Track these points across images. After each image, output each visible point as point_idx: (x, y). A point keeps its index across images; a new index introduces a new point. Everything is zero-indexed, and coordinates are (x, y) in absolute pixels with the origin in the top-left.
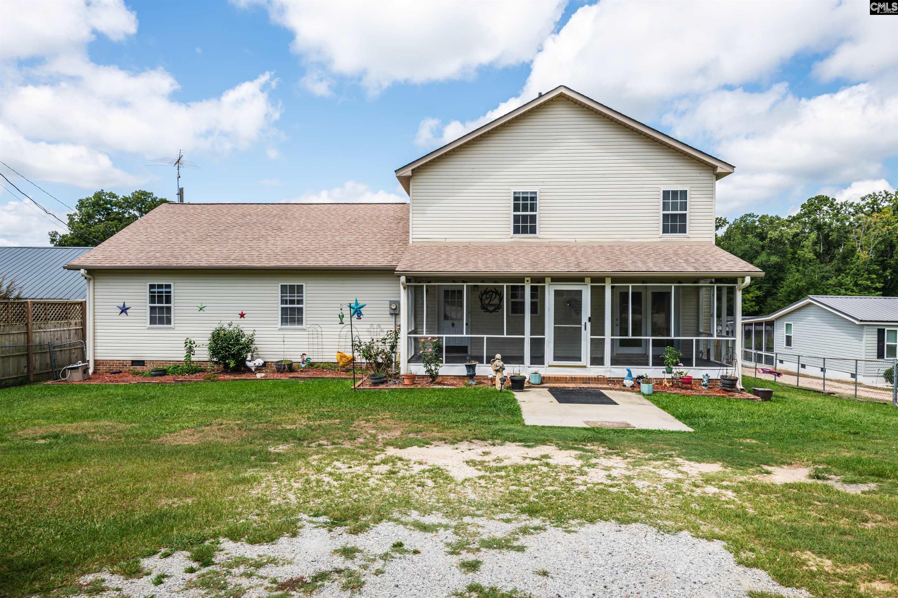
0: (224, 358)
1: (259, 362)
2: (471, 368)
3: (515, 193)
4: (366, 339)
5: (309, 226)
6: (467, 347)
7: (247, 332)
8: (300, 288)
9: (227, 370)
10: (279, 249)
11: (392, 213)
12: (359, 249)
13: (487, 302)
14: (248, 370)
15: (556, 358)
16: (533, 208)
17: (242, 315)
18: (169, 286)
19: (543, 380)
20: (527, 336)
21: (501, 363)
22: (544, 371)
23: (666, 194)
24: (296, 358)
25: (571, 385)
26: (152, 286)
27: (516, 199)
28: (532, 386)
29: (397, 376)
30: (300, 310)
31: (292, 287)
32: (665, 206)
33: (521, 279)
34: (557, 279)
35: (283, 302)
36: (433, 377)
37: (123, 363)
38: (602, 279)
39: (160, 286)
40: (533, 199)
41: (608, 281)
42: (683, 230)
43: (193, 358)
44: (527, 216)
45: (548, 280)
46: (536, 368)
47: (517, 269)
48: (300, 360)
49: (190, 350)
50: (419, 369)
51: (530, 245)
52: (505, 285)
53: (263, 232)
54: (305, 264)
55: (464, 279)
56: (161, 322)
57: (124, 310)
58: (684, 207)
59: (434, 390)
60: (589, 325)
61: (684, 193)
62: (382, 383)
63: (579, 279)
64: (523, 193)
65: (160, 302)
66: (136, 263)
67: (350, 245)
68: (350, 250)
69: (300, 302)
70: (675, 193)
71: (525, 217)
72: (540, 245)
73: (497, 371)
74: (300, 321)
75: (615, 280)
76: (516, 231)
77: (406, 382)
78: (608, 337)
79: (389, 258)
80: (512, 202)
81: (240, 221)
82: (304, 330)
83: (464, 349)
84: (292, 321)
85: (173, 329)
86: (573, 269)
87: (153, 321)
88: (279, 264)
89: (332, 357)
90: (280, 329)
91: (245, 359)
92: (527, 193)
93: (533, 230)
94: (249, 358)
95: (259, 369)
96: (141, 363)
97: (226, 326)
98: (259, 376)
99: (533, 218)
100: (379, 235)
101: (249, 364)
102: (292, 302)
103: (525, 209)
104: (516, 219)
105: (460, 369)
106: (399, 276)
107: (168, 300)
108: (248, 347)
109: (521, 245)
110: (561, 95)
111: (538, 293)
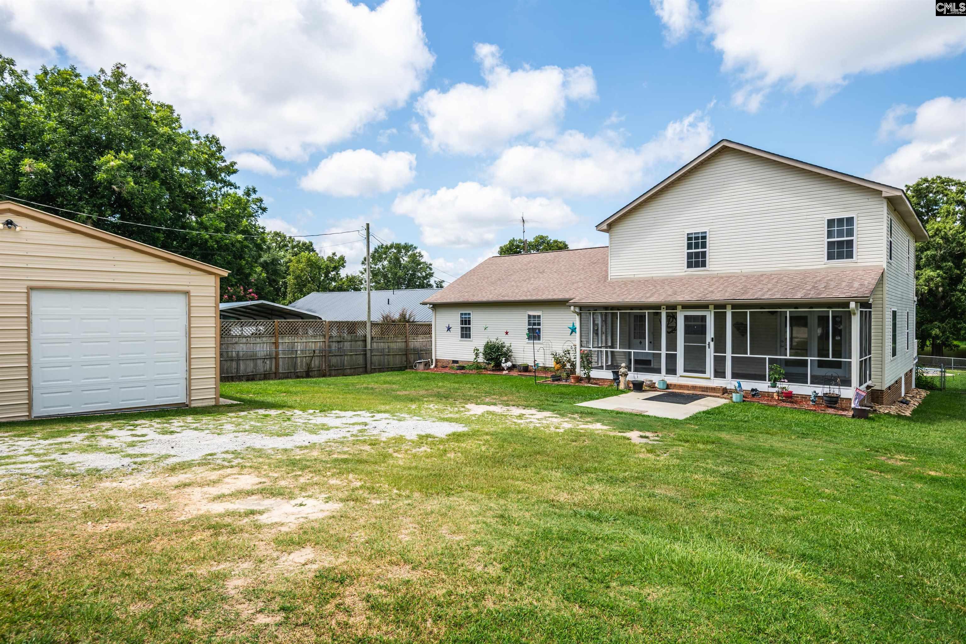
0: (489, 360)
1: (510, 364)
3: (688, 234)
6: (650, 361)
7: (508, 344)
8: (539, 315)
14: (501, 369)
15: (685, 371)
16: (704, 245)
17: (507, 333)
18: (469, 314)
20: (664, 352)
21: (624, 370)
22: (673, 379)
23: (831, 223)
24: (531, 363)
25: (686, 392)
26: (462, 314)
27: (689, 239)
29: (567, 378)
30: (539, 330)
32: (830, 234)
33: (659, 307)
34: (686, 306)
35: (529, 324)
36: (589, 379)
37: (448, 361)
38: (724, 306)
39: (465, 314)
40: (704, 238)
41: (729, 307)
42: (850, 255)
43: (477, 360)
44: (699, 252)
45: (679, 307)
46: (670, 377)
48: (533, 365)
49: (476, 355)
51: (698, 277)
54: (540, 298)
56: (466, 337)
57: (449, 329)
58: (850, 233)
60: (712, 344)
61: (850, 221)
63: (705, 306)
64: (695, 233)
65: (466, 324)
66: (453, 300)
69: (539, 324)
70: (840, 221)
71: (697, 254)
73: (621, 375)
74: (539, 338)
75: (734, 306)
76: (690, 265)
77: (572, 381)
78: (729, 355)
80: (686, 242)
82: (540, 344)
83: (648, 362)
84: (534, 338)
85: (472, 341)
87: (462, 337)
88: (525, 298)
90: (526, 343)
91: (501, 362)
92: (699, 233)
93: (704, 264)
94: (503, 361)
96: (456, 362)
97: (494, 340)
98: (504, 373)
99: (704, 254)
101: (503, 365)
102: (534, 325)
103: (697, 247)
104: (689, 256)
105: (608, 375)
107: (469, 324)
108: (504, 354)
109: (690, 277)
110: (725, 147)
111: (672, 318)
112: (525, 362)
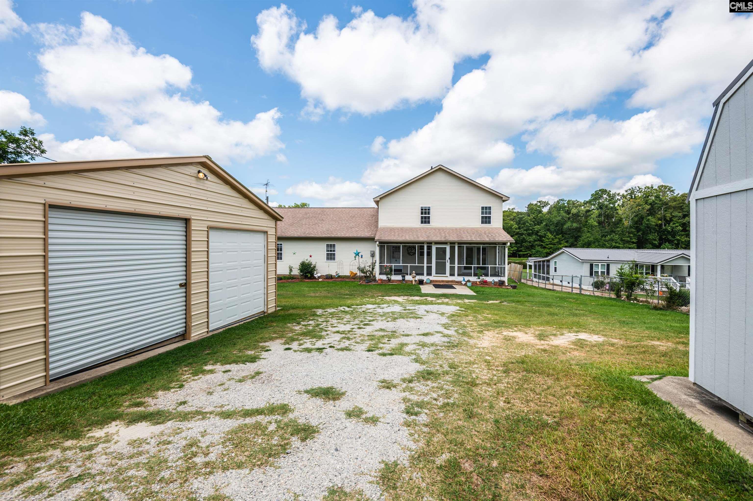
0: (305, 273)
1: (319, 275)
2: (404, 277)
3: (421, 207)
4: (362, 266)
5: (335, 219)
6: (401, 270)
7: (314, 263)
8: (334, 245)
9: (306, 277)
10: (324, 229)
11: (369, 213)
12: (357, 230)
13: (410, 251)
14: (315, 278)
15: (436, 274)
16: (429, 213)
17: (311, 256)
18: (281, 244)
19: (431, 281)
20: (425, 265)
21: (415, 275)
22: (431, 278)
23: (483, 208)
24: (334, 274)
25: (442, 283)
27: (422, 210)
28: (426, 283)
29: (375, 280)
30: (334, 254)
31: (331, 245)
32: (482, 213)
33: (423, 243)
34: (436, 243)
35: (328, 251)
36: (389, 280)
38: (454, 243)
40: (429, 210)
41: (456, 244)
42: (489, 222)
43: (292, 273)
45: (433, 243)
46: (428, 277)
47: (421, 239)
48: (335, 274)
49: (291, 270)
50: (384, 277)
51: (427, 229)
52: (417, 245)
53: (316, 222)
54: (336, 236)
55: (401, 243)
56: (278, 259)
58: (490, 213)
59: (390, 285)
60: (449, 261)
61: (490, 208)
62: (370, 282)
63: (445, 243)
64: (425, 207)
65: (278, 251)
67: (353, 227)
68: (353, 230)
69: (334, 251)
70: (486, 208)
71: (425, 217)
72: (431, 229)
73: (413, 277)
74: (334, 259)
75: (459, 243)
76: (422, 222)
77: (379, 282)
78: (456, 265)
79: (370, 233)
80: (420, 211)
81: (305, 216)
82: (336, 262)
83: (400, 270)
84: (331, 259)
85: (283, 262)
86: (443, 239)
88: (326, 236)
89: (348, 274)
90: (326, 262)
91: (313, 274)
93: (429, 222)
94: (315, 273)
95: (319, 277)
97: (306, 261)
98: (320, 280)
99: (429, 218)
100: (365, 223)
101: (315, 275)
102: (331, 251)
103: (425, 214)
104: (422, 218)
105: (399, 278)
106: (376, 242)
107: (281, 250)
108: (314, 269)
109: (423, 228)
110: (440, 168)
111: (429, 248)
112: (331, 273)
